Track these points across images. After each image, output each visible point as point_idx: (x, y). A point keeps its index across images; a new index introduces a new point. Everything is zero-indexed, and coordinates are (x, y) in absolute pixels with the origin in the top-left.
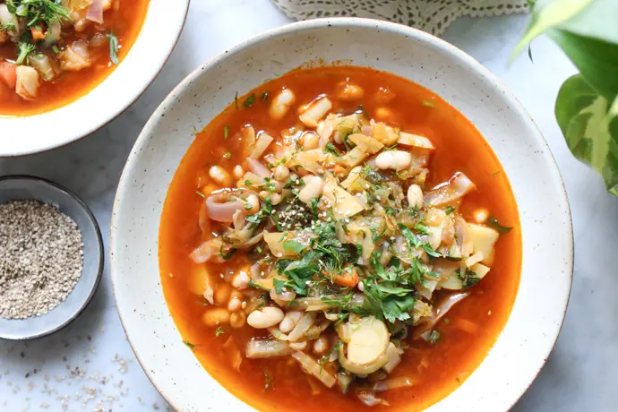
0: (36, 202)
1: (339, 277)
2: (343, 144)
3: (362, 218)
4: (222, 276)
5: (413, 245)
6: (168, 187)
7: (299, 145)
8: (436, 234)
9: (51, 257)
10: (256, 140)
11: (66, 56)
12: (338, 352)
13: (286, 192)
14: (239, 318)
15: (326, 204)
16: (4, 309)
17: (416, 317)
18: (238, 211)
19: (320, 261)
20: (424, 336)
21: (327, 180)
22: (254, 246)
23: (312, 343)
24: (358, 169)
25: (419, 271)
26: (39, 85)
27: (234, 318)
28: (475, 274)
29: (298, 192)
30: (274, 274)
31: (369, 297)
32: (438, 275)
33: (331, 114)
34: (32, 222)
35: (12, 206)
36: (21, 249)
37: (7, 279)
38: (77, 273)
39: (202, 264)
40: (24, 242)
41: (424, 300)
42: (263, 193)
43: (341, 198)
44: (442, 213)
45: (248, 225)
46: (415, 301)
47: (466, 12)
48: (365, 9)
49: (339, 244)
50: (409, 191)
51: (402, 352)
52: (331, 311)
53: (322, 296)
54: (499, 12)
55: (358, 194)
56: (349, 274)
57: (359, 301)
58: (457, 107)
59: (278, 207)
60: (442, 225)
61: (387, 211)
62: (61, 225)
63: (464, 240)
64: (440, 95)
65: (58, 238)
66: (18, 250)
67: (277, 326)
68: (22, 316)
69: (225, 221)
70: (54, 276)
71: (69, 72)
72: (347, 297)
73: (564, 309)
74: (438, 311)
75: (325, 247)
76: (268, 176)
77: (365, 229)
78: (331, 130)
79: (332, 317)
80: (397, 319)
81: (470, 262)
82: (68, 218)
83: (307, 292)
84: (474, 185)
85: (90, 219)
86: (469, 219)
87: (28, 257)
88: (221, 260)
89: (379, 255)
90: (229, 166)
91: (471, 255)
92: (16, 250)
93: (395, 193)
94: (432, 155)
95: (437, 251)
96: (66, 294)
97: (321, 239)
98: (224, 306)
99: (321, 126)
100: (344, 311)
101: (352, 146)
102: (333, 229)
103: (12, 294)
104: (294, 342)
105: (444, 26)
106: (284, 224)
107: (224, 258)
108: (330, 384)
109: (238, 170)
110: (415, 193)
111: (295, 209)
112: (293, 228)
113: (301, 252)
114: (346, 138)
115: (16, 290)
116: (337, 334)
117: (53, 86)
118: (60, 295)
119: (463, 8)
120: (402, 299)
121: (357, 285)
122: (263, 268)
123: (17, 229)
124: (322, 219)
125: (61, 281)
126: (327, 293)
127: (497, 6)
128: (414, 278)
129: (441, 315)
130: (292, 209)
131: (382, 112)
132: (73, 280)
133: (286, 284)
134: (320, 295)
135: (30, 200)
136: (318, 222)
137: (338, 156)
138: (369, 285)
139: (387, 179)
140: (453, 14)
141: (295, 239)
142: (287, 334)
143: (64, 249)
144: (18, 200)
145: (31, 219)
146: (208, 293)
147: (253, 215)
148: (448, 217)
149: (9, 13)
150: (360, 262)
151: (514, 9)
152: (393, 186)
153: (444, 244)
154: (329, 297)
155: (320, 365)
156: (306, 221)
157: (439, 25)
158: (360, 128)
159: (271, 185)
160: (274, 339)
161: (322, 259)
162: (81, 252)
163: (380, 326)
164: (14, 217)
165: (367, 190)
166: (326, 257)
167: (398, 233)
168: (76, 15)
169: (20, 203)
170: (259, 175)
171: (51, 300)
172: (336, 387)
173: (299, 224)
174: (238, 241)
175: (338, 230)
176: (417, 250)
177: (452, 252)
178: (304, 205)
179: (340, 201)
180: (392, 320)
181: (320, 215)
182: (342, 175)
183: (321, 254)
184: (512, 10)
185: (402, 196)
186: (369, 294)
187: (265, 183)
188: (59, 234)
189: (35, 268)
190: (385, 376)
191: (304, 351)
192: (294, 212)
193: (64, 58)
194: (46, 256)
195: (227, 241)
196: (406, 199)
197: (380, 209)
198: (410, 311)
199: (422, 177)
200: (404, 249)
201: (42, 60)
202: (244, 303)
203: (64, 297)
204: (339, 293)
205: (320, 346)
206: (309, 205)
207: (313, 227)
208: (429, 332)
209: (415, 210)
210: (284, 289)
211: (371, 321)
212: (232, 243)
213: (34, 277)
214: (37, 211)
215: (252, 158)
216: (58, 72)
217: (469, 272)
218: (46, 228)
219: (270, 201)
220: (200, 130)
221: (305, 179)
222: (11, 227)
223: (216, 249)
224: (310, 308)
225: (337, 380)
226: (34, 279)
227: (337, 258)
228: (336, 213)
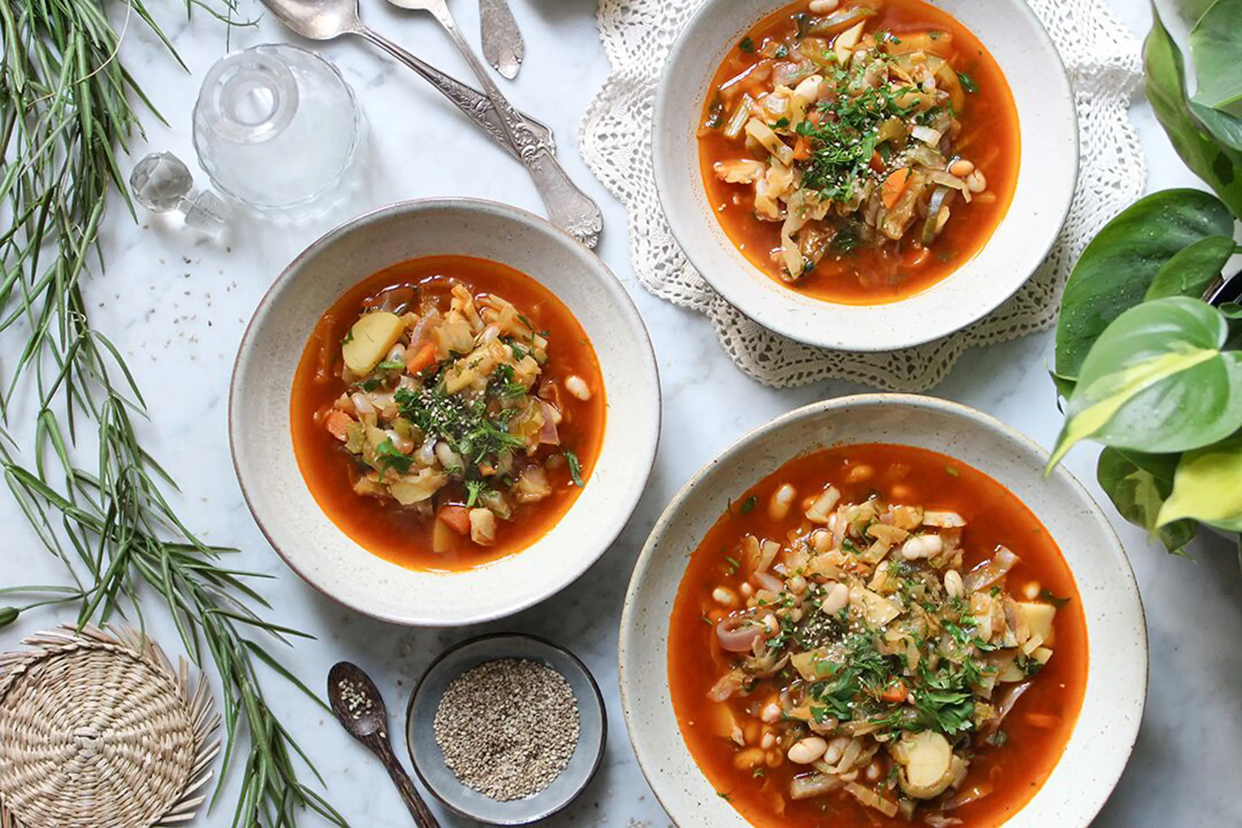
0: (511, 660)
1: (885, 694)
2: (860, 538)
3: (900, 623)
4: (748, 711)
5: (961, 641)
6: (669, 621)
7: (811, 546)
8: (985, 624)
9: (541, 720)
10: (761, 550)
11: (521, 487)
12: (898, 777)
13: (806, 605)
14: (776, 756)
15: (856, 614)
16: (496, 791)
17: (979, 723)
18: (757, 637)
19: (860, 678)
20: (990, 740)
21: (852, 585)
22: (779, 672)
23: (863, 771)
24: (884, 566)
25: (973, 669)
26: (495, 526)
27: (770, 757)
28: (1036, 660)
29: (821, 603)
30: (809, 701)
31: (923, 711)
32: (995, 669)
33: (841, 506)
34: (511, 683)
35: (484, 669)
36: (503, 717)
37: (492, 755)
38: (575, 734)
39: (722, 702)
40: (505, 709)
41: (984, 700)
42: (780, 611)
43: (873, 604)
44: (986, 598)
45: (771, 650)
46: (974, 704)
47: (973, 342)
48: (853, 360)
49: (879, 657)
50: (946, 580)
51: (967, 763)
52: (881, 731)
53: (868, 717)
54: (1012, 336)
55: (892, 597)
56: (896, 688)
57: (912, 716)
58: (983, 471)
59: (801, 623)
60: (991, 613)
61: (926, 609)
62: (547, 682)
63: (1017, 623)
64: (963, 460)
65: (546, 697)
66: (500, 719)
67: (822, 758)
68: (519, 796)
69: (744, 650)
70: (548, 742)
71: (528, 504)
72: (897, 713)
73: (1144, 687)
74: (1001, 709)
75: (863, 662)
76: (781, 591)
77: (905, 636)
78: (845, 525)
79: (883, 738)
80: (958, 730)
81: (1028, 650)
82: (553, 672)
83: (850, 715)
84: (1018, 558)
85: (582, 671)
86: (1019, 596)
87: (512, 725)
88: (744, 694)
89: (926, 662)
90: (734, 585)
91: (1028, 640)
92: (497, 720)
93: (930, 584)
94: (964, 532)
95: (990, 643)
96: (566, 760)
97: (856, 655)
98: (756, 744)
99: (833, 520)
100: (895, 730)
101: (874, 540)
102: (869, 641)
103: (501, 770)
104: (846, 773)
105: (950, 365)
106: (810, 641)
107: (748, 691)
108: (892, 814)
109: (746, 587)
110: (952, 580)
111: (819, 622)
112: (820, 644)
113: (837, 672)
114: (865, 530)
115: (505, 766)
116: (891, 756)
117: (513, 523)
118: (560, 763)
119: (969, 338)
120: (960, 707)
121: (906, 700)
122: (792, 696)
123: (495, 695)
124: (855, 631)
125: (557, 747)
126: (872, 712)
127: (1009, 328)
128: (969, 680)
129: (1005, 713)
130: (817, 622)
131: (899, 491)
132: (571, 743)
133: (825, 711)
134: (866, 716)
135: (504, 659)
136: (850, 634)
137: (858, 553)
138: (920, 697)
139: (918, 569)
140: (958, 348)
141: (827, 658)
142: (835, 765)
143: (555, 710)
144: (491, 661)
145: (509, 680)
146: (736, 734)
147: (773, 638)
148: (994, 600)
149: (451, 454)
150: (906, 673)
151: (1030, 329)
152: (926, 577)
153: (995, 634)
154: (876, 716)
155: (877, 793)
156: (834, 634)
157: (944, 364)
158: (878, 517)
159: (789, 600)
160: (820, 773)
161: (861, 675)
162: (575, 709)
163: (940, 739)
164: (490, 682)
165: (900, 590)
166: (866, 673)
167: (942, 630)
168: (528, 441)
169: (493, 664)
170: (772, 591)
171: (550, 770)
172: (900, 815)
173: (827, 638)
174: (761, 670)
175: (876, 642)
176: (967, 647)
177: (1006, 640)
178: (830, 617)
179: (872, 607)
180: (952, 731)
181: (851, 627)
182: (867, 575)
183: (861, 671)
184: (1027, 331)
185: (939, 586)
186: (922, 707)
187: (779, 600)
188: (547, 693)
189: (524, 736)
190: (953, 794)
191: (856, 781)
192: (819, 626)
193: (519, 490)
194: (535, 721)
195: (748, 672)
196: (944, 589)
197: (918, 609)
198: (971, 717)
199: (958, 560)
200: (952, 648)
201: (495, 498)
202: (779, 738)
203: (564, 764)
204: (886, 709)
205: (873, 772)
206: (837, 617)
207: (845, 641)
208: (995, 734)
209: (957, 599)
210: (825, 717)
211: (928, 736)
212: (754, 674)
213: (525, 747)
214: (514, 670)
215: (760, 572)
216: (514, 508)
217: (1030, 659)
218: (529, 688)
219: (791, 618)
220: (694, 549)
221: (826, 587)
222: (487, 693)
223: (738, 683)
224: (857, 733)
225: (899, 808)
226: (526, 750)
227: (879, 673)
228: (871, 623)
